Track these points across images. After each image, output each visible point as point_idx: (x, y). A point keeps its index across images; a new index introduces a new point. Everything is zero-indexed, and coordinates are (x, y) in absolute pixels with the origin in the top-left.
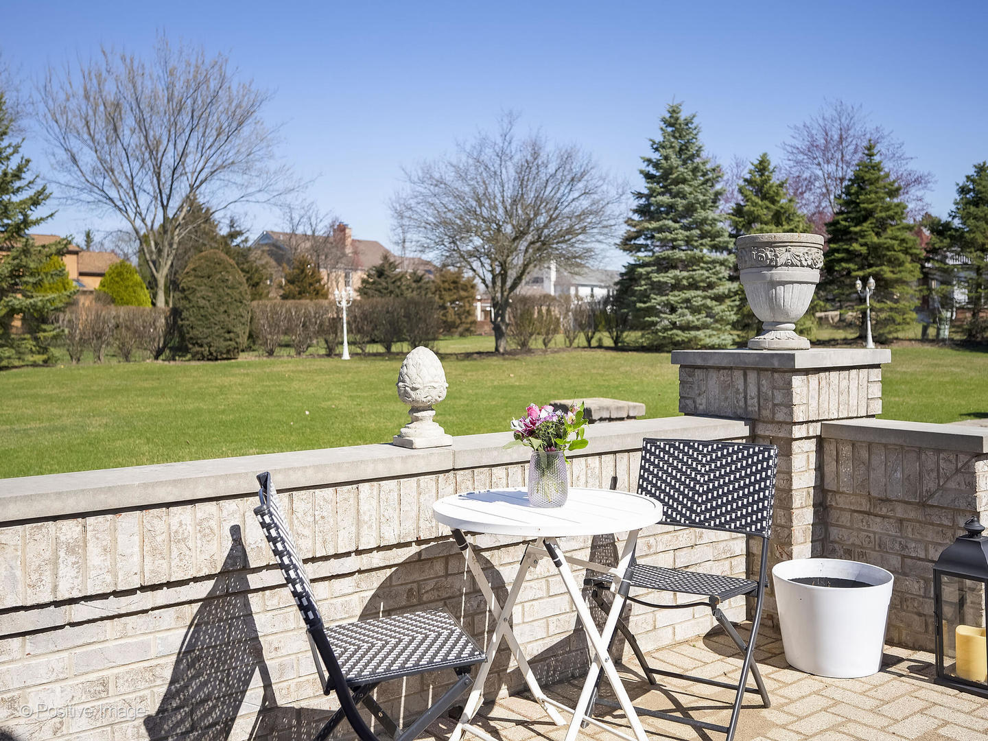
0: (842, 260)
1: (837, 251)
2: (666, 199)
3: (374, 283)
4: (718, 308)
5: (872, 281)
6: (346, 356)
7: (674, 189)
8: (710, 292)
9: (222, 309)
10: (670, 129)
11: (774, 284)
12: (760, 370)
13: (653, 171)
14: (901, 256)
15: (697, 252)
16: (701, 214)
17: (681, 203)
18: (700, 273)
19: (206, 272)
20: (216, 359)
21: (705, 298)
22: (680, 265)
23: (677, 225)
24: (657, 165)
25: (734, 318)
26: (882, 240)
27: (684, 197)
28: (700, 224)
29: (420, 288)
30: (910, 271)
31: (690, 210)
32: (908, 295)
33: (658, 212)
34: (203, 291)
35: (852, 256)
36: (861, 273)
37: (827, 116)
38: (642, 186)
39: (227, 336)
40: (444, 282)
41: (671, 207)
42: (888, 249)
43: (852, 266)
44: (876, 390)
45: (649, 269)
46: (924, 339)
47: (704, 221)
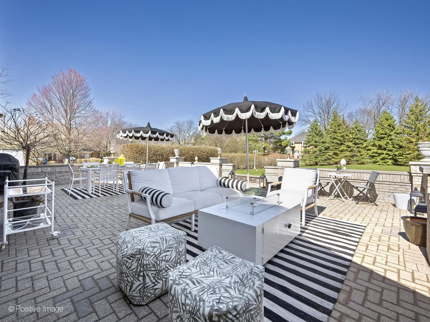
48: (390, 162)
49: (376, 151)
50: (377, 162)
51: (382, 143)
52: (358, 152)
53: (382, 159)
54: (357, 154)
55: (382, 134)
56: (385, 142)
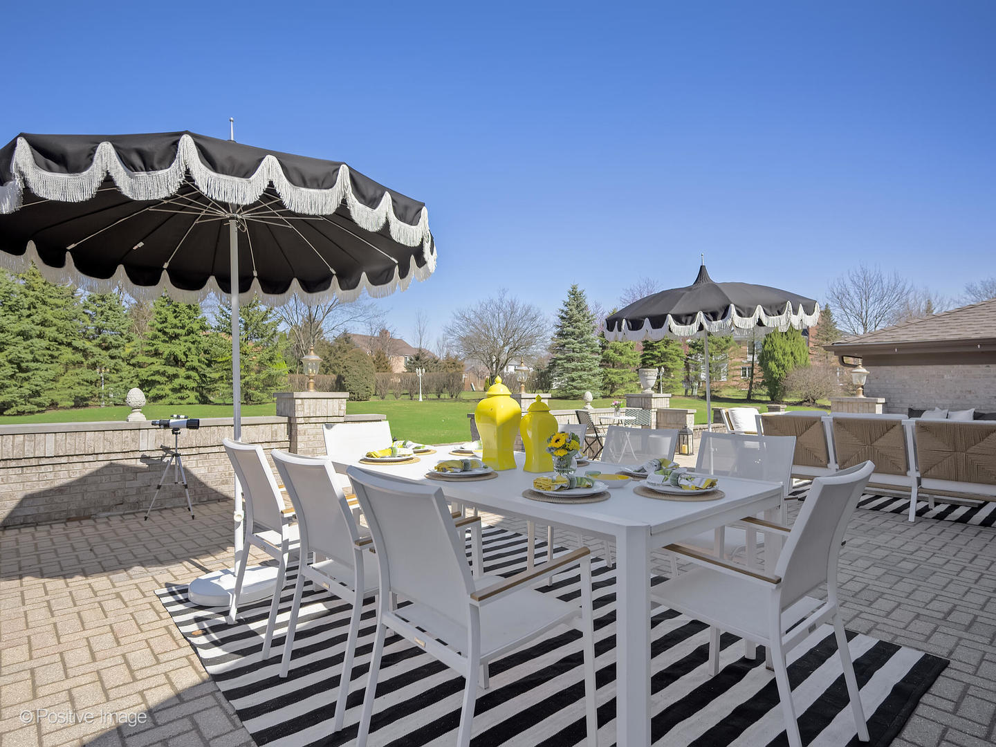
0: (649, 359)
1: (648, 354)
2: (571, 329)
3: (414, 363)
4: (594, 380)
5: (663, 368)
6: (421, 400)
7: (575, 324)
8: (591, 373)
9: (364, 377)
10: (572, 296)
11: (647, 380)
12: (645, 398)
13: (563, 315)
14: (676, 357)
15: (585, 354)
16: (586, 337)
17: (577, 331)
18: (586, 364)
19: (356, 359)
20: (361, 400)
21: (588, 375)
22: (576, 359)
23: (576, 341)
24: (566, 313)
25: (601, 385)
26: (667, 350)
27: (579, 329)
28: (585, 341)
29: (437, 366)
30: (680, 364)
31: (582, 334)
32: (679, 374)
33: (567, 334)
34: (355, 367)
35: (654, 357)
36: (658, 365)
37: (641, 285)
38: (560, 322)
39: (367, 389)
40: (448, 363)
41: (573, 333)
42: (670, 354)
43: (654, 362)
44: (668, 402)
45: (563, 361)
46: (686, 395)
47: (588, 339)
48: (192, 396)
49: (162, 369)
50: (161, 397)
51: (178, 348)
52: (113, 371)
53: (174, 390)
54: (112, 375)
55: (175, 326)
56: (183, 349)
